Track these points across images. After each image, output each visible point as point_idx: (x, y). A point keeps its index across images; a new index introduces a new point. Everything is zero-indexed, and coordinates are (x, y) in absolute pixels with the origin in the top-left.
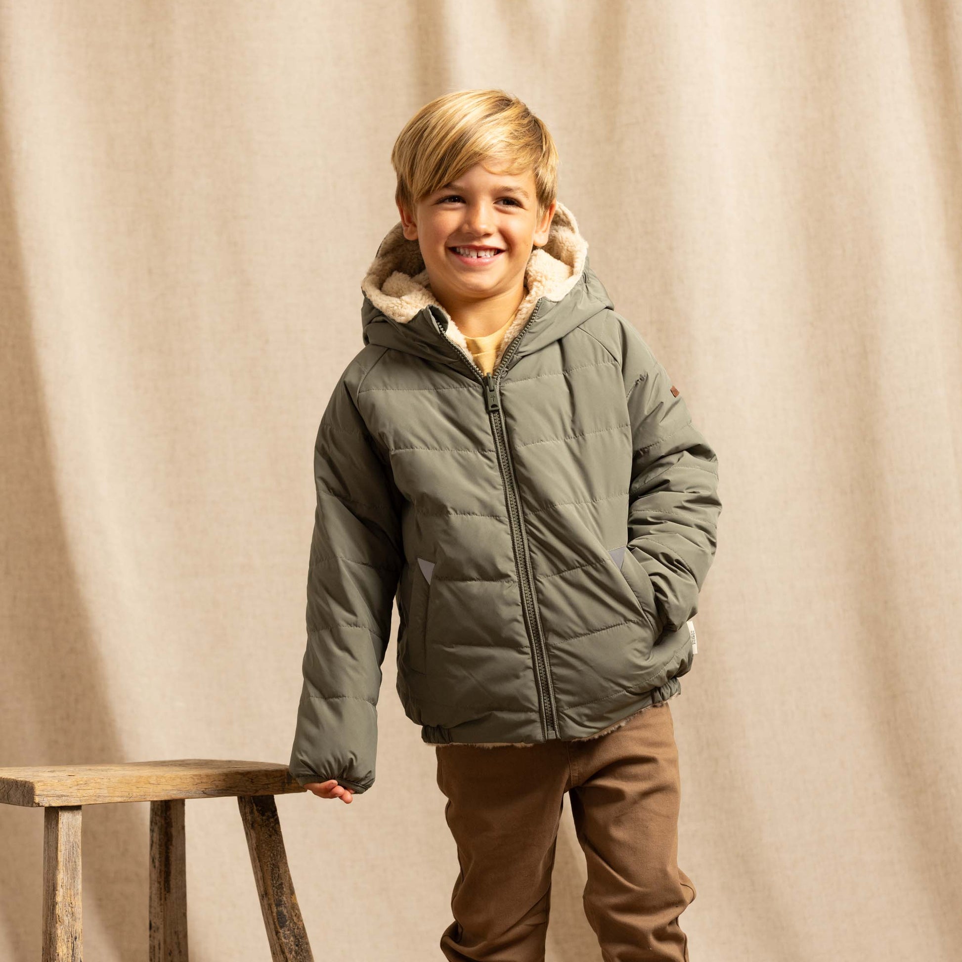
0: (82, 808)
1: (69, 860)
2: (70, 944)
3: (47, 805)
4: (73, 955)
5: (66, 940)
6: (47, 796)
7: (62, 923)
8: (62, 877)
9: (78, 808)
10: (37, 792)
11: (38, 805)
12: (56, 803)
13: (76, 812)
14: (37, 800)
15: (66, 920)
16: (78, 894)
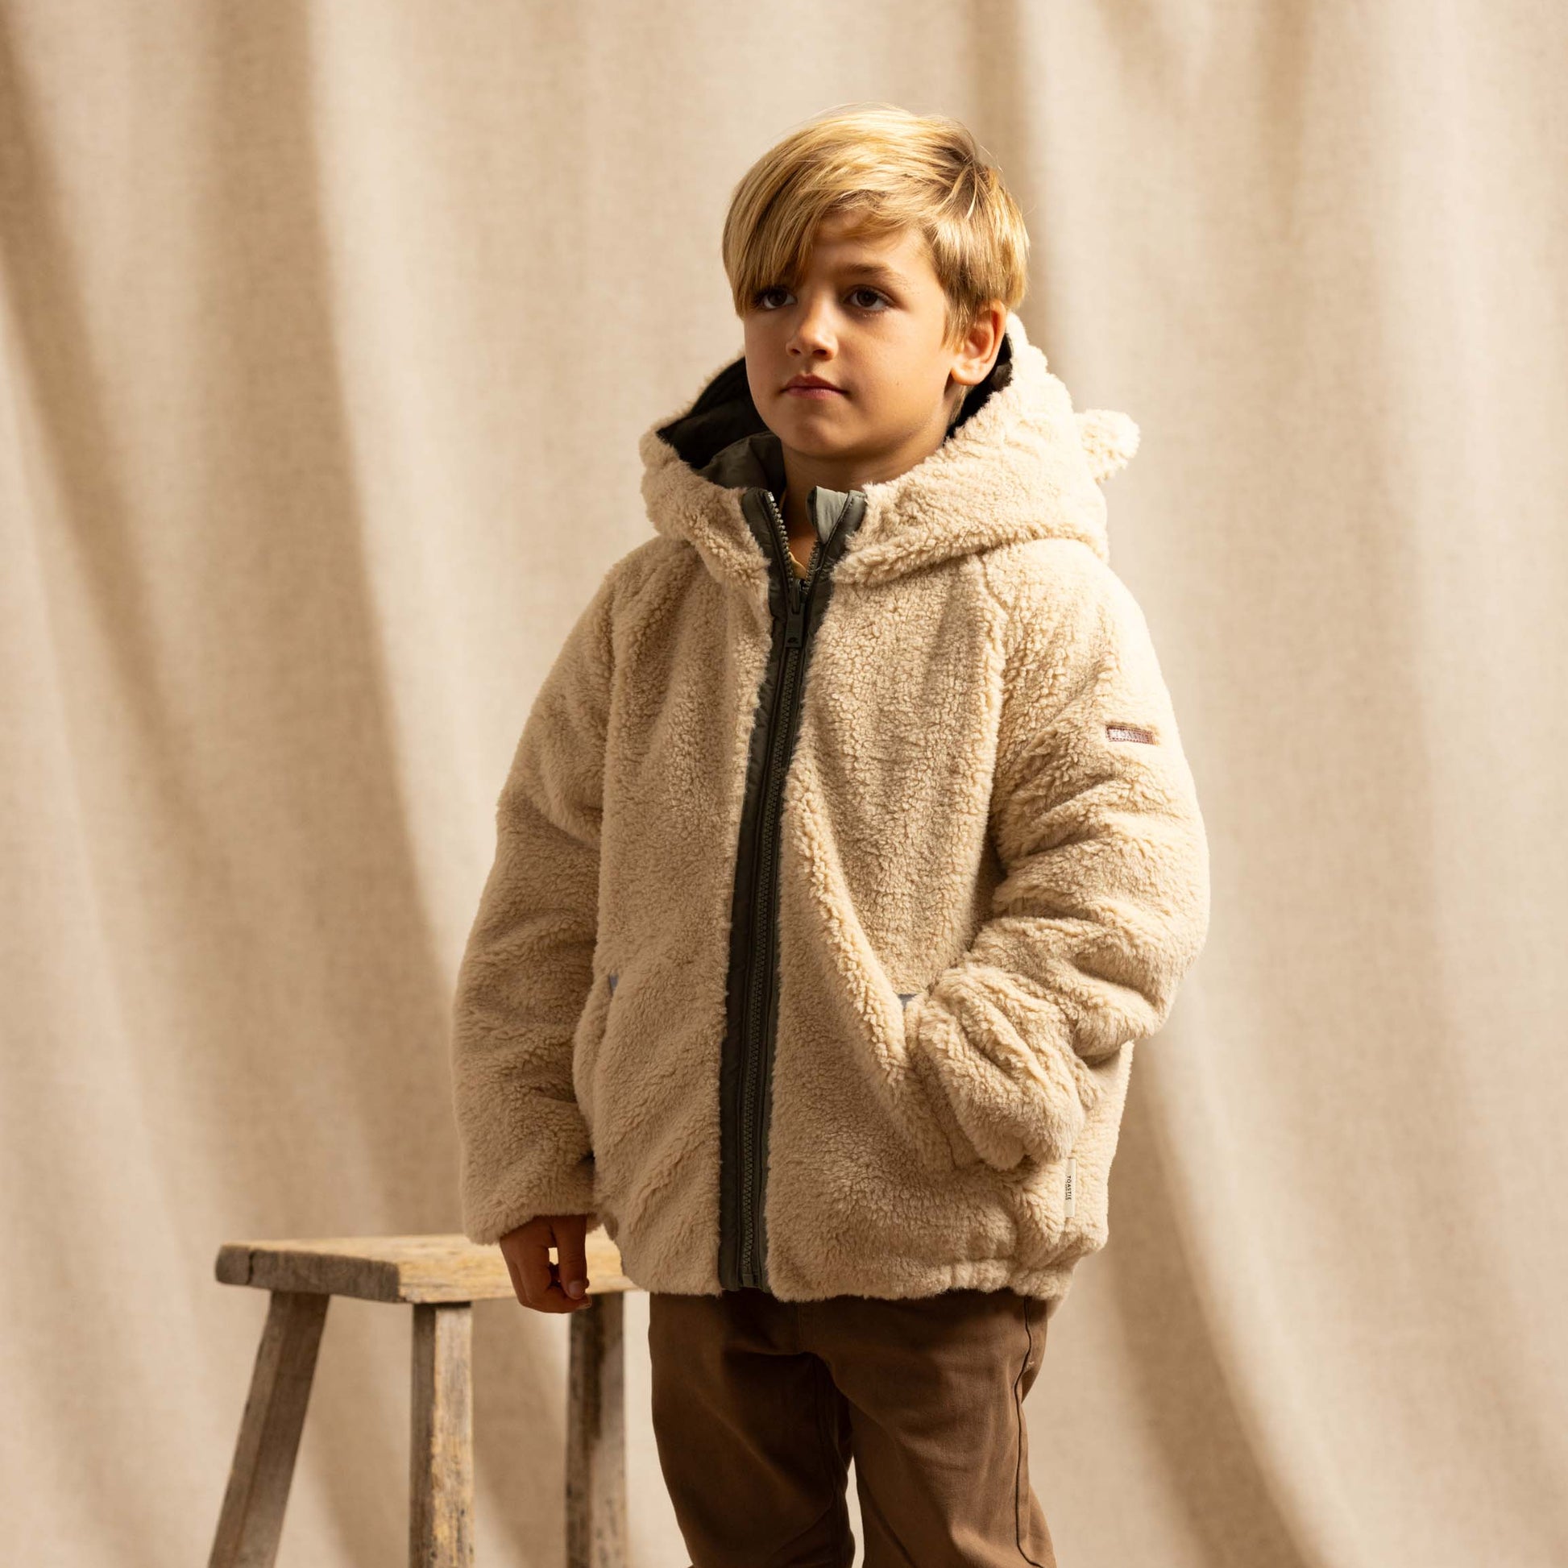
0: (474, 1305)
1: (454, 1386)
2: (454, 1522)
3: (418, 1300)
4: (459, 1540)
5: (448, 1515)
6: (419, 1286)
7: (442, 1488)
8: (441, 1415)
9: (465, 1305)
10: (404, 1279)
11: (404, 1300)
12: (431, 1297)
13: (463, 1311)
14: (403, 1292)
15: (449, 1483)
16: (465, 1442)
